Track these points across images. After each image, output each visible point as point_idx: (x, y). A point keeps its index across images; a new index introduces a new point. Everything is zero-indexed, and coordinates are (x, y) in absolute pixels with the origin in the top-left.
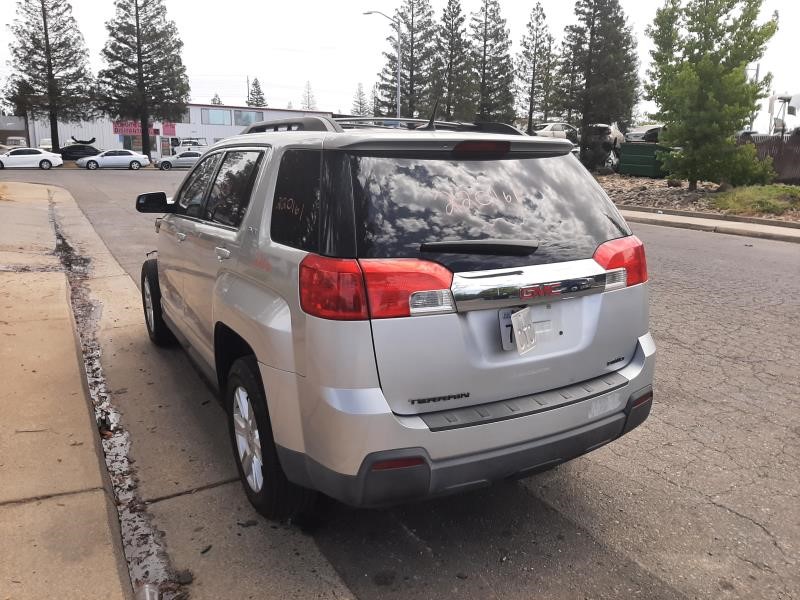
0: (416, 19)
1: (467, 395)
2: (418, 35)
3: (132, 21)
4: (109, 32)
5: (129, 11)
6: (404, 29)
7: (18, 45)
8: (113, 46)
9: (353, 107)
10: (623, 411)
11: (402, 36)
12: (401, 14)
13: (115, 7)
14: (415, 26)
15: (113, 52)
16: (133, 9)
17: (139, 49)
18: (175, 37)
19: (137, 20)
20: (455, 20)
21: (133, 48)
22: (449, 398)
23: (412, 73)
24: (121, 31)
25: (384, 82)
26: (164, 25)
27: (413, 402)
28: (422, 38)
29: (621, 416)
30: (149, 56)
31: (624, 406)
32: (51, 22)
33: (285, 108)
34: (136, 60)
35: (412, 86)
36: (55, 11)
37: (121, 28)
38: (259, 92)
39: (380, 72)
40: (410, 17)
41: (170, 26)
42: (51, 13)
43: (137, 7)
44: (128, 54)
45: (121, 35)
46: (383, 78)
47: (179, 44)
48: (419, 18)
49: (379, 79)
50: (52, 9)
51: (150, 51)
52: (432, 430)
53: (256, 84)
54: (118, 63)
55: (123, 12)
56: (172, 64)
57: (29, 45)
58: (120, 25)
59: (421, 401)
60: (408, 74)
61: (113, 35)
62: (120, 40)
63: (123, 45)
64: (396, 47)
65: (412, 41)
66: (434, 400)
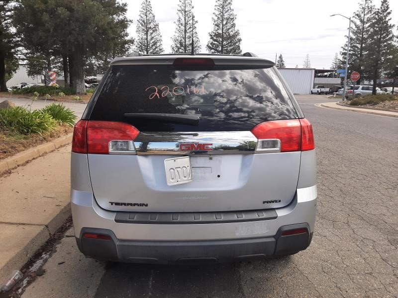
0: (366, 17)
1: (147, 205)
2: (367, 25)
3: (220, 32)
4: (210, 37)
5: (219, 27)
6: (358, 23)
7: (174, 46)
8: (212, 44)
9: (331, 66)
10: (274, 236)
11: (357, 26)
12: (357, 15)
13: (214, 26)
14: (365, 20)
15: (211, 46)
16: (221, 26)
17: (222, 44)
18: (238, 37)
19: (223, 31)
20: (385, 14)
21: (220, 43)
22: (135, 205)
23: (362, 45)
24: (215, 36)
25: (345, 51)
26: (234, 32)
27: (112, 203)
28: (369, 26)
29: (273, 240)
30: (226, 47)
31: (274, 233)
32: (187, 35)
33: (294, 68)
34: (220, 49)
35: (361, 53)
36: (189, 30)
37: (216, 35)
38: (282, 61)
39: (343, 46)
40: (362, 15)
41: (236, 32)
42: (188, 31)
43: (223, 25)
44: (218, 46)
45: (215, 38)
46: (344, 49)
47: (240, 40)
48: (368, 16)
49: (342, 50)
50: (189, 29)
51: (227, 44)
52: (117, 221)
53: (281, 57)
54: (213, 51)
55: (217, 28)
56: (236, 49)
57: (179, 45)
58: (215, 33)
59: (117, 204)
60: (359, 46)
61: (212, 38)
62: (215, 40)
63: (216, 43)
64: (353, 33)
65: (363, 28)
66: (125, 204)
